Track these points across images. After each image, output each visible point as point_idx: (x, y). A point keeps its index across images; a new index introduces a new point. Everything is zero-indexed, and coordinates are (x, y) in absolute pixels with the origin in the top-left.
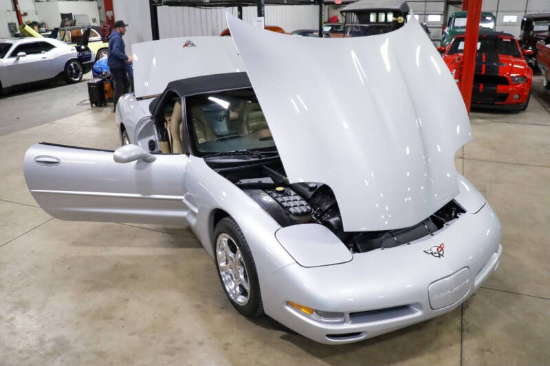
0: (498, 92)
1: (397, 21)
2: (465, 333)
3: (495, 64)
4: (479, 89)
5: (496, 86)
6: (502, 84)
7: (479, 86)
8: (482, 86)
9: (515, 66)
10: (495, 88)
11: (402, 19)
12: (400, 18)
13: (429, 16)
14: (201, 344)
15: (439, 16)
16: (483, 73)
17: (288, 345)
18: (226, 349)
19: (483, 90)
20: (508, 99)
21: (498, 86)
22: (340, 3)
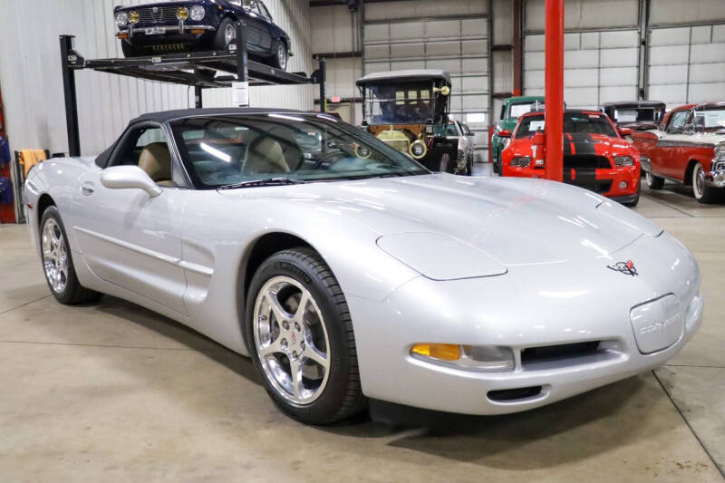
0: (597, 178)
1: (440, 92)
2: (685, 414)
3: (587, 142)
4: (570, 176)
5: (594, 171)
6: (601, 167)
7: (570, 171)
8: (573, 172)
9: (615, 146)
10: (593, 173)
11: (448, 89)
12: (443, 88)
13: (468, 115)
14: (248, 467)
15: (483, 115)
16: (574, 153)
17: (406, 452)
18: (297, 469)
19: (576, 176)
20: (611, 189)
21: (596, 170)
22: (339, 101)
